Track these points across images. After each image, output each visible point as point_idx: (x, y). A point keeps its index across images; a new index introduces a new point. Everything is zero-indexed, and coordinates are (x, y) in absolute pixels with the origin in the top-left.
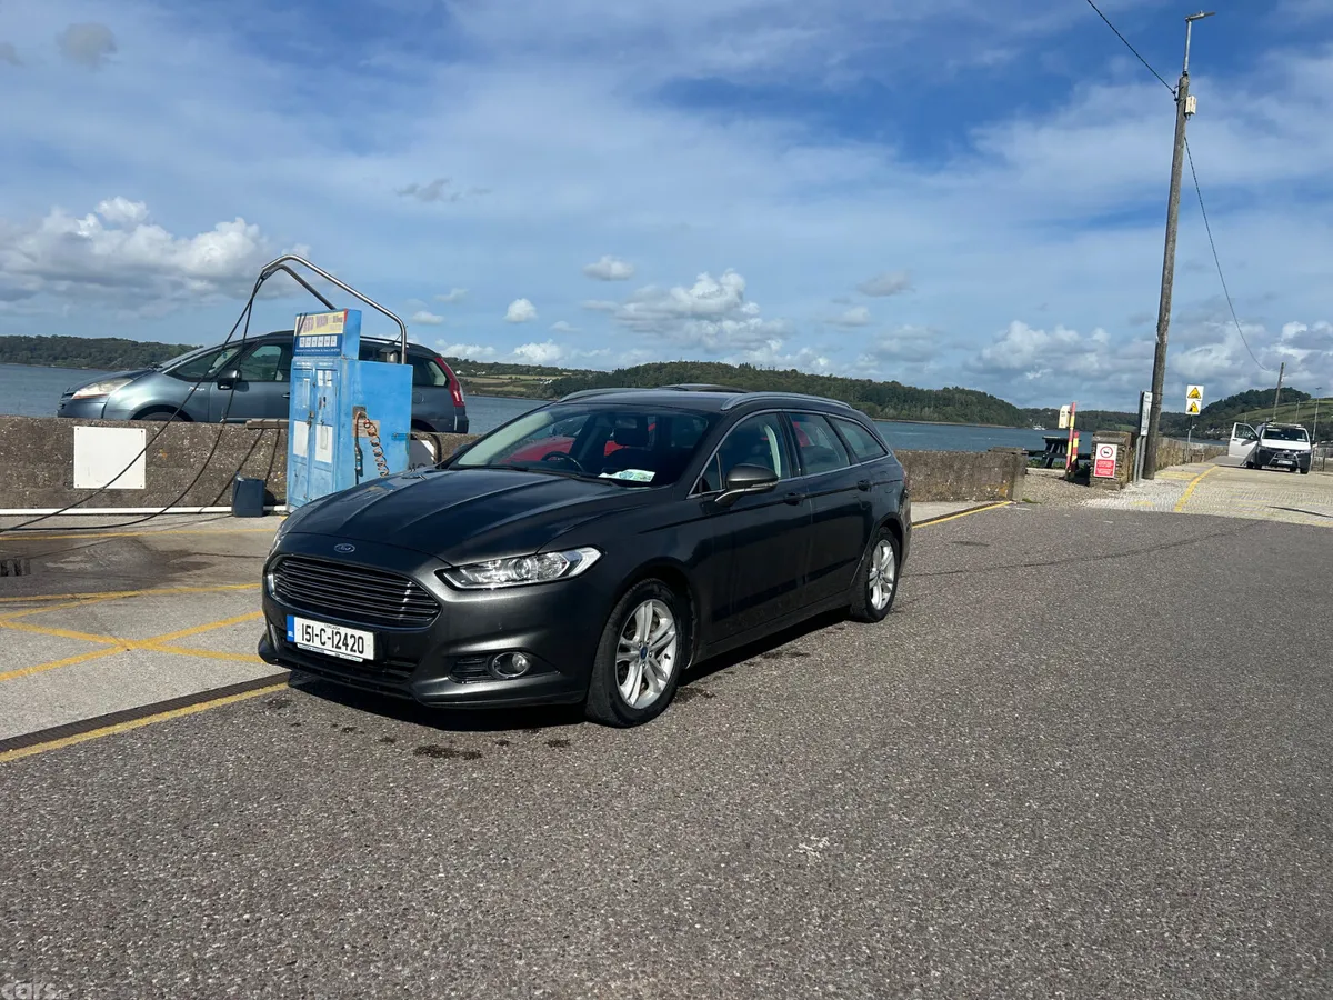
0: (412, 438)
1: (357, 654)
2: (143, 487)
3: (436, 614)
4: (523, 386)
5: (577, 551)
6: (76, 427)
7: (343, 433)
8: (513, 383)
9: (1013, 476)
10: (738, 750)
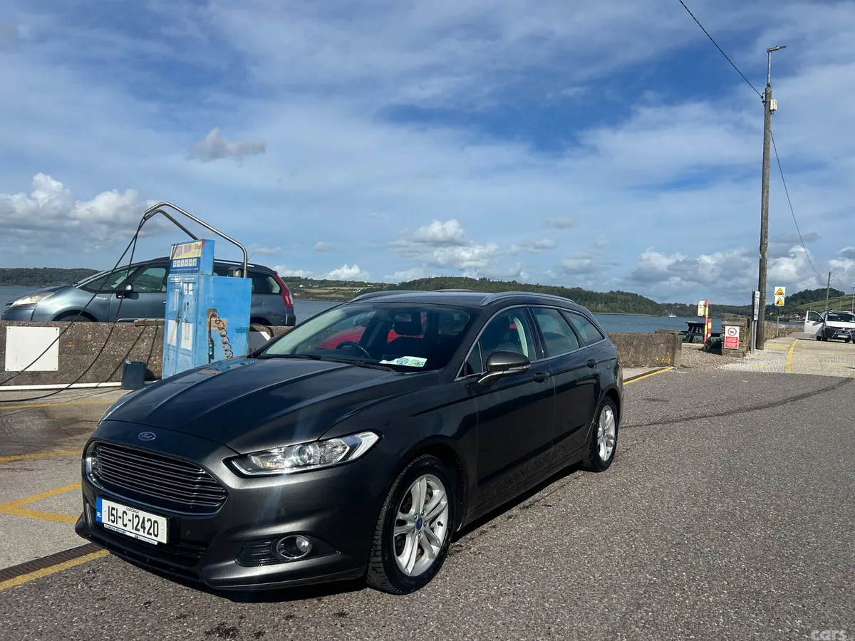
0: (252, 330)
1: (153, 537)
2: (57, 370)
3: (224, 500)
4: (343, 294)
5: (356, 436)
6: (8, 327)
7: (200, 327)
8: (336, 292)
9: (674, 349)
10: (508, 619)
